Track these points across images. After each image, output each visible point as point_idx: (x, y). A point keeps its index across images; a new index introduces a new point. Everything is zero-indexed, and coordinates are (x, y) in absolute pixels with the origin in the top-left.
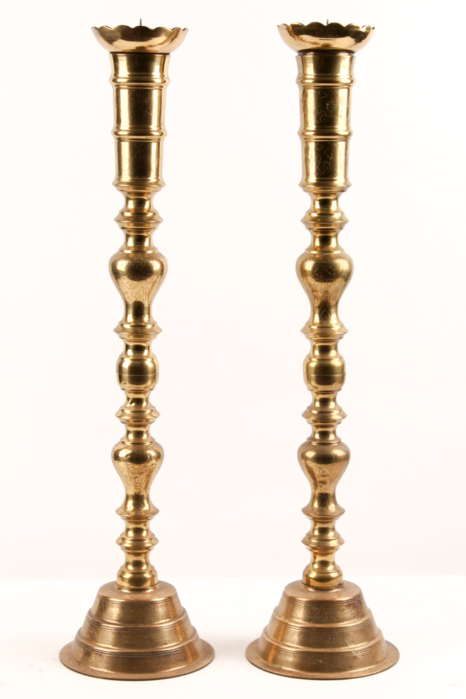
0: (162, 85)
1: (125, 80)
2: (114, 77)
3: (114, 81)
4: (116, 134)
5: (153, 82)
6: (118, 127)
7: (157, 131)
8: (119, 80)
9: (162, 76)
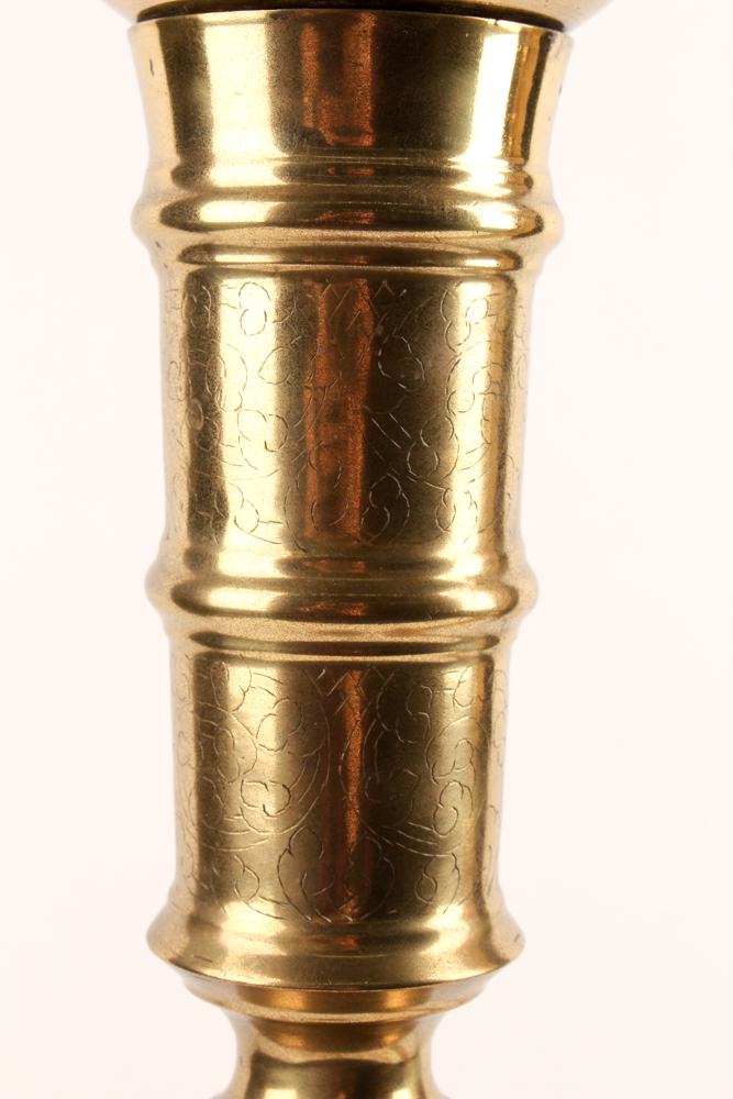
0: (513, 245)
1: (260, 211)
2: (176, 193)
3: (178, 216)
4: (187, 599)
5: (455, 222)
6: (199, 558)
7: (482, 582)
8: (210, 212)
9: (521, 184)
